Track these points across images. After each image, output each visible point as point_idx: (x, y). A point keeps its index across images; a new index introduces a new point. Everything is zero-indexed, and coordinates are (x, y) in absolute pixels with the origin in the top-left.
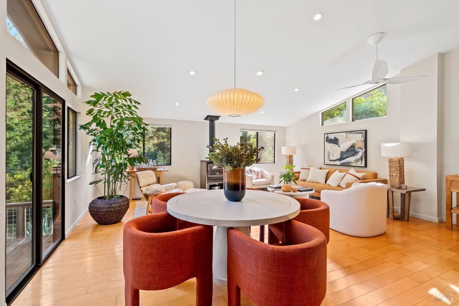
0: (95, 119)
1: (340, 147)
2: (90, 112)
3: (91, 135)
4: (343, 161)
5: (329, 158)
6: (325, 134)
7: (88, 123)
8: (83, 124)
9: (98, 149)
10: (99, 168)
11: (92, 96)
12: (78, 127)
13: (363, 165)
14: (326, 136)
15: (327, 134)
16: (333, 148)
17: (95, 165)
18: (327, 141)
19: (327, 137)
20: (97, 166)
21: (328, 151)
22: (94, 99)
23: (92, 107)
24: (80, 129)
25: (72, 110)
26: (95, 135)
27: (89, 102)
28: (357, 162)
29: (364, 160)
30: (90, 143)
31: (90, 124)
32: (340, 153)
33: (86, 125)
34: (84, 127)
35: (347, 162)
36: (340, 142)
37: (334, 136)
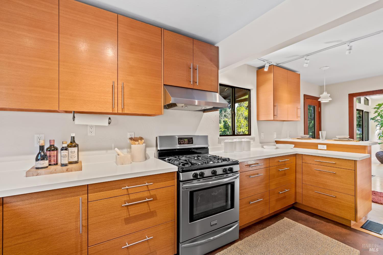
0: (379, 114)
2: (376, 112)
3: (377, 122)
7: (375, 117)
8: (373, 117)
9: (380, 128)
10: (381, 137)
11: (377, 105)
12: (369, 119)
17: (379, 136)
20: (380, 136)
22: (378, 106)
23: (377, 110)
24: (370, 120)
25: (366, 112)
26: (379, 122)
27: (375, 108)
30: (376, 126)
31: (376, 117)
33: (374, 118)
34: (373, 119)
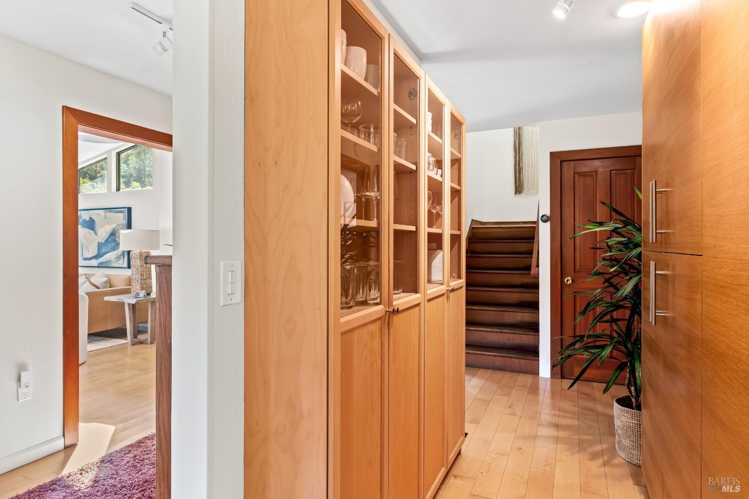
1: (96, 233)
4: (101, 260)
13: (126, 265)
16: (88, 236)
28: (119, 260)
29: (126, 256)
32: (97, 245)
35: (107, 260)
36: (97, 226)
37: (89, 214)
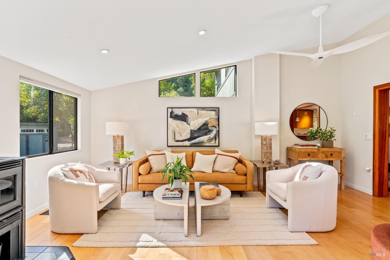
1: (189, 124)
4: (194, 141)
5: (175, 139)
6: (168, 108)
13: (217, 144)
14: (170, 110)
15: (172, 108)
16: (181, 126)
18: (171, 117)
19: (172, 113)
21: (173, 129)
28: (210, 141)
29: (218, 139)
32: (190, 132)
35: (199, 142)
36: (190, 119)
37: (182, 111)
